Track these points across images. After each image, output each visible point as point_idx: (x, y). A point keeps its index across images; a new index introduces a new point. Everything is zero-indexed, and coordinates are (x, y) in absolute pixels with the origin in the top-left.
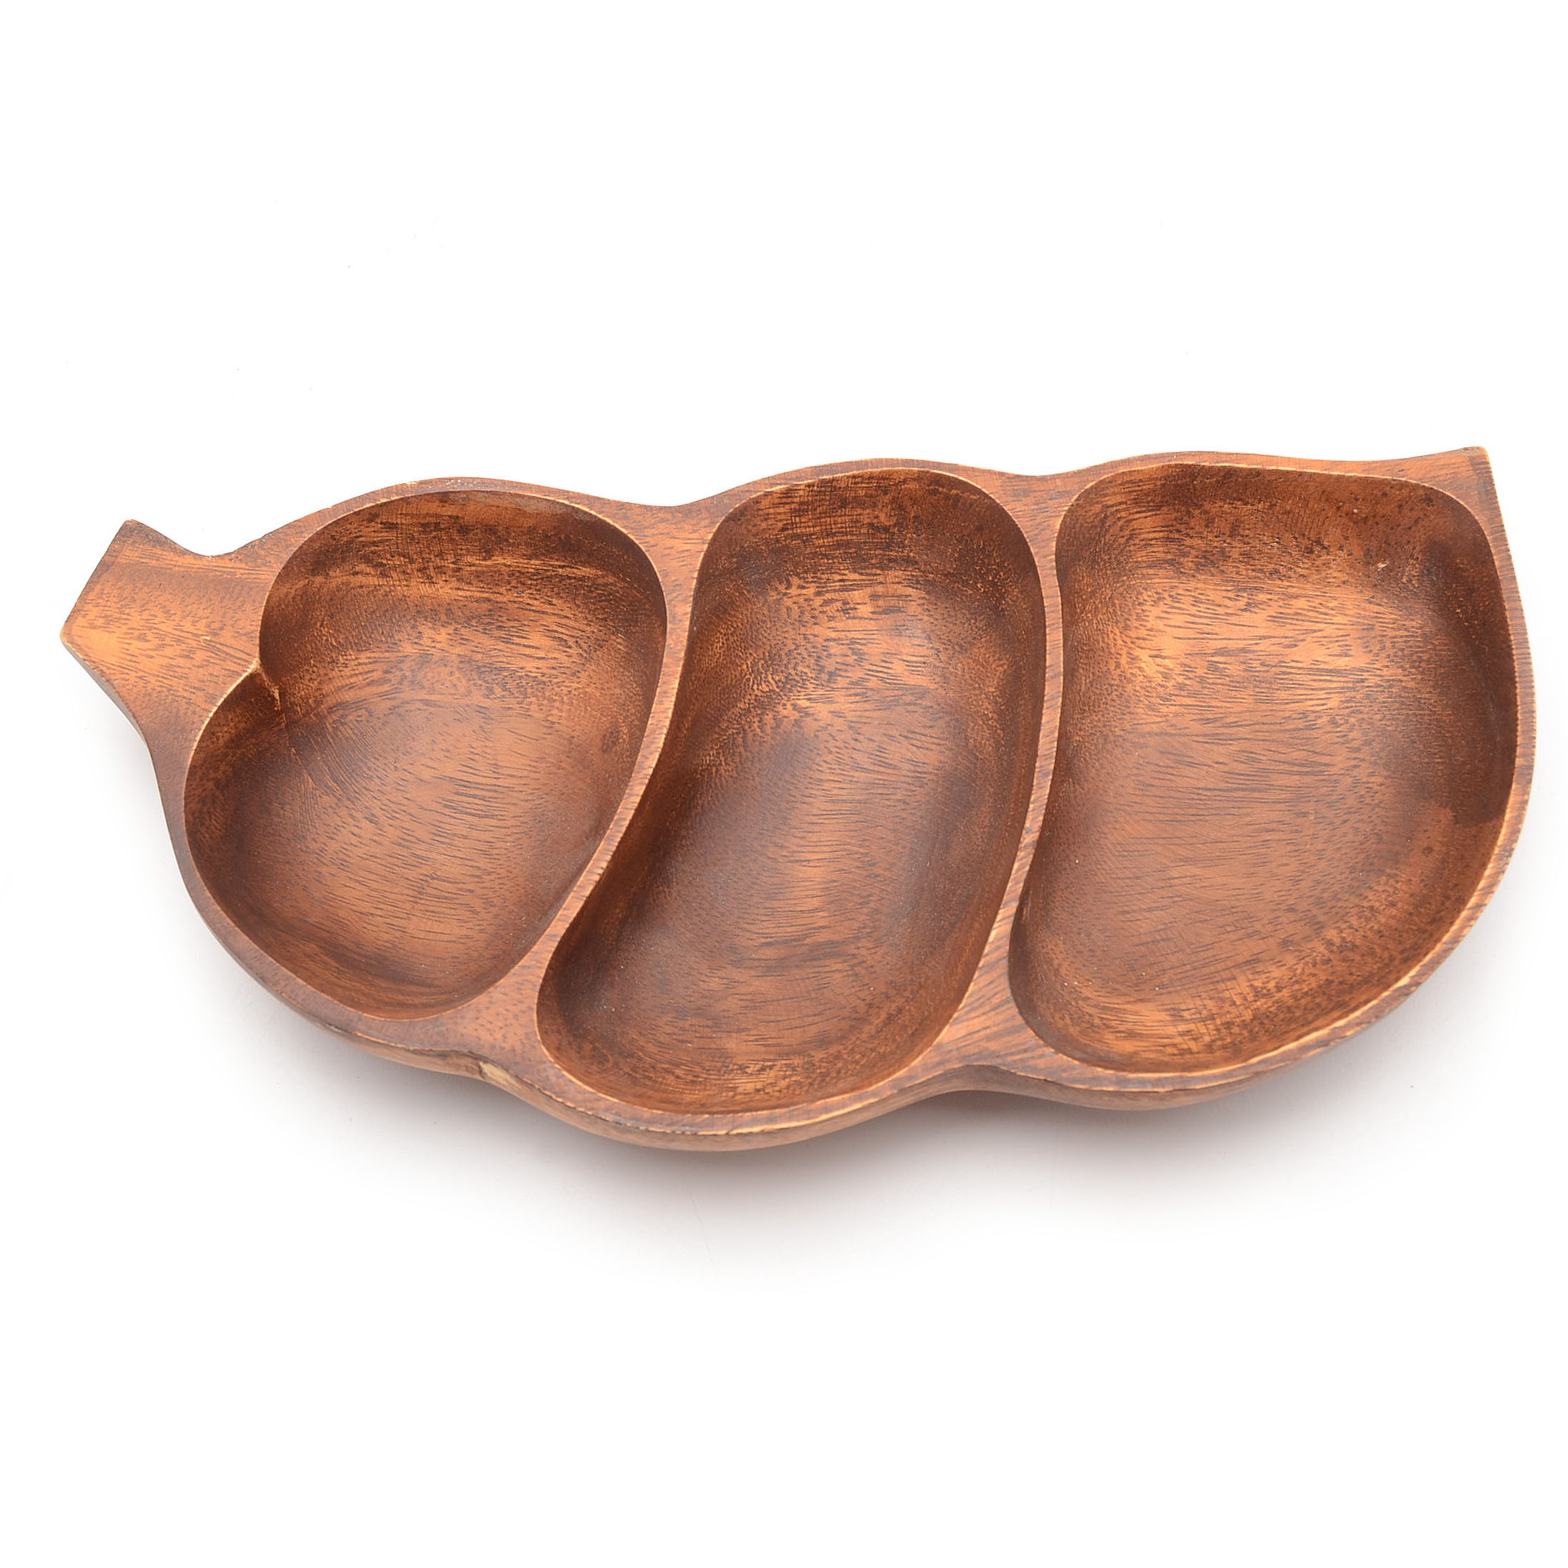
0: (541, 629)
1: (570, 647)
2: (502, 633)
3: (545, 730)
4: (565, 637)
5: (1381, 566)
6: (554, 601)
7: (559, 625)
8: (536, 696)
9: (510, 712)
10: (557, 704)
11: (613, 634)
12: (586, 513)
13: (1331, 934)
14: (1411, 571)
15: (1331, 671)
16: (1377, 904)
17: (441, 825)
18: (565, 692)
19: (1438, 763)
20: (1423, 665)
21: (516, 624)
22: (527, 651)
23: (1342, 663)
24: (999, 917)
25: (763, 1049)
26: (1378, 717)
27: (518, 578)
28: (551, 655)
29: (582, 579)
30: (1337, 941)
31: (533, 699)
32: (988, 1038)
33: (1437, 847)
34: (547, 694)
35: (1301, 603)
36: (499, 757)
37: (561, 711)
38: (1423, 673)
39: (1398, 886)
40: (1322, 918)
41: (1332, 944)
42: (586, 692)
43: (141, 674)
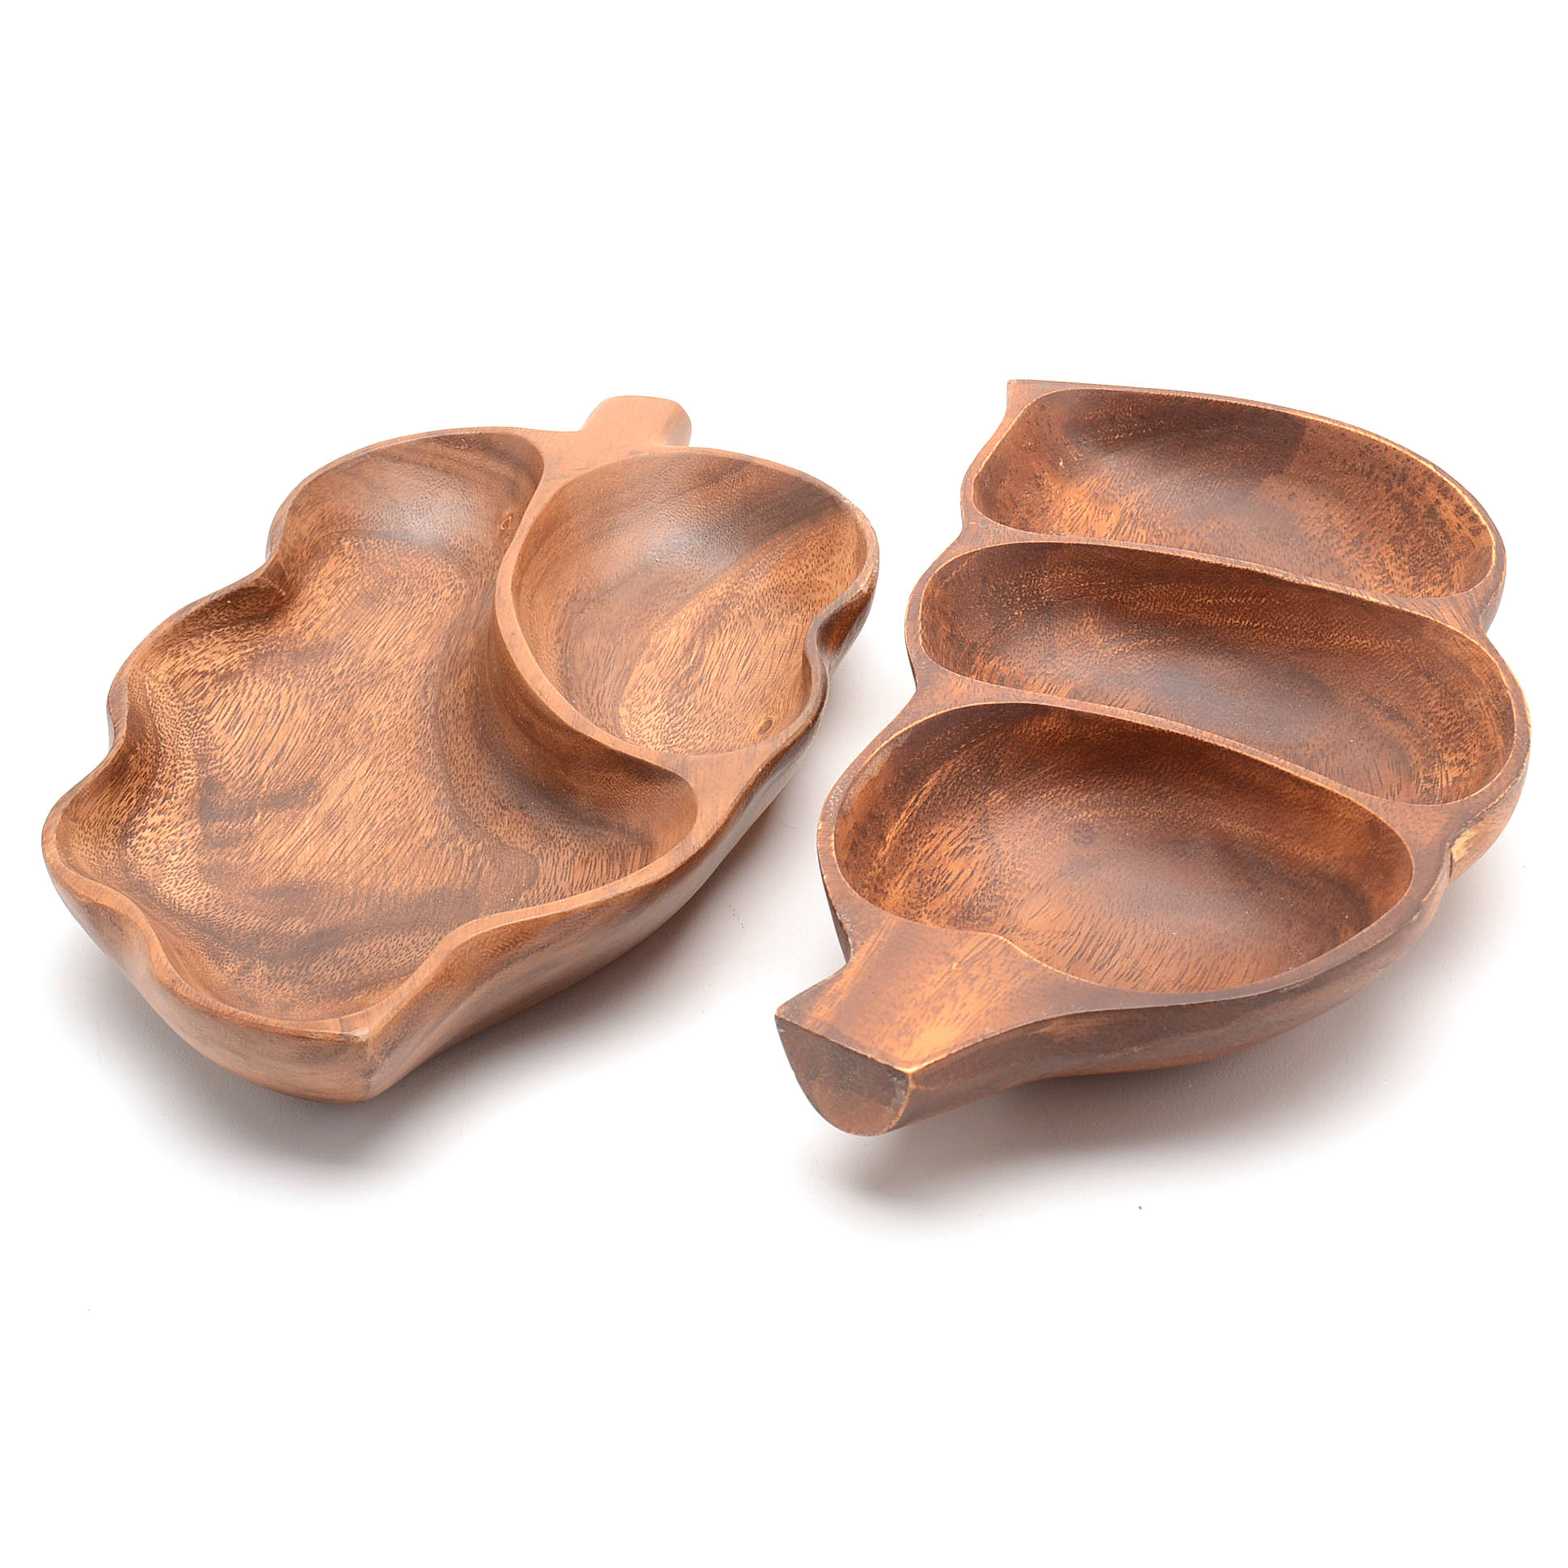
0: (948, 858)
1: (973, 847)
2: (940, 887)
3: (1042, 892)
4: (963, 846)
5: (1061, 464)
6: (933, 832)
7: (952, 843)
8: (1005, 891)
9: (1013, 914)
10: (1020, 877)
11: (985, 800)
12: (901, 735)
13: (1340, 553)
14: (1072, 451)
15: (1118, 525)
16: (1324, 528)
17: (1121, 973)
18: (1010, 867)
19: (1220, 486)
20: (1138, 477)
21: (936, 873)
22: (962, 879)
23: (1114, 518)
24: (1358, 595)
25: (1404, 789)
26: (1162, 515)
27: (907, 839)
28: (973, 865)
29: (933, 792)
30: (1347, 549)
31: (1007, 894)
32: (1460, 612)
33: (1294, 489)
34: (1007, 881)
35: (1066, 514)
36: (1057, 929)
37: (1028, 876)
38: (1143, 480)
39: (1312, 516)
40: (1323, 560)
41: (1350, 550)
42: (1020, 850)
43: (983, 1013)
